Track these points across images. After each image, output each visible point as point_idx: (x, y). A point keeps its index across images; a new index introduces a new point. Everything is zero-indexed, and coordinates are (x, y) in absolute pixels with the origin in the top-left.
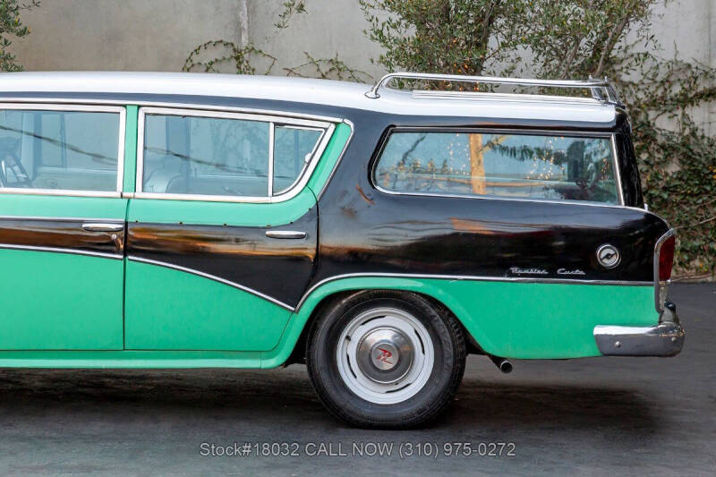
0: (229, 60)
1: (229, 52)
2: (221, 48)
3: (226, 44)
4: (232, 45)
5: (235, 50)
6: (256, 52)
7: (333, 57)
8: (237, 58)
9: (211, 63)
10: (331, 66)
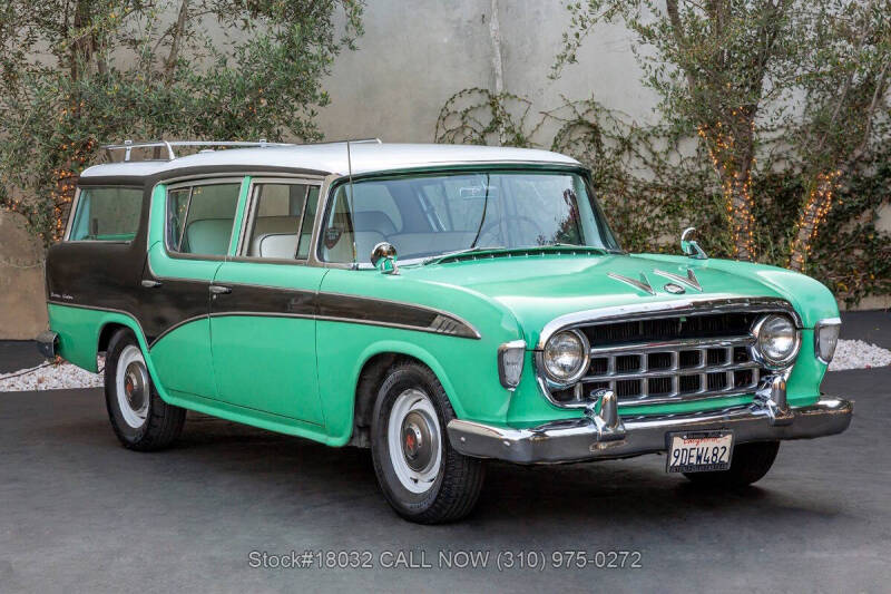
0: (484, 107)
1: (485, 99)
2: (476, 95)
3: (481, 91)
4: (487, 91)
5: (489, 97)
6: (511, 98)
7: (589, 97)
8: (492, 105)
9: (467, 111)
10: (587, 107)
